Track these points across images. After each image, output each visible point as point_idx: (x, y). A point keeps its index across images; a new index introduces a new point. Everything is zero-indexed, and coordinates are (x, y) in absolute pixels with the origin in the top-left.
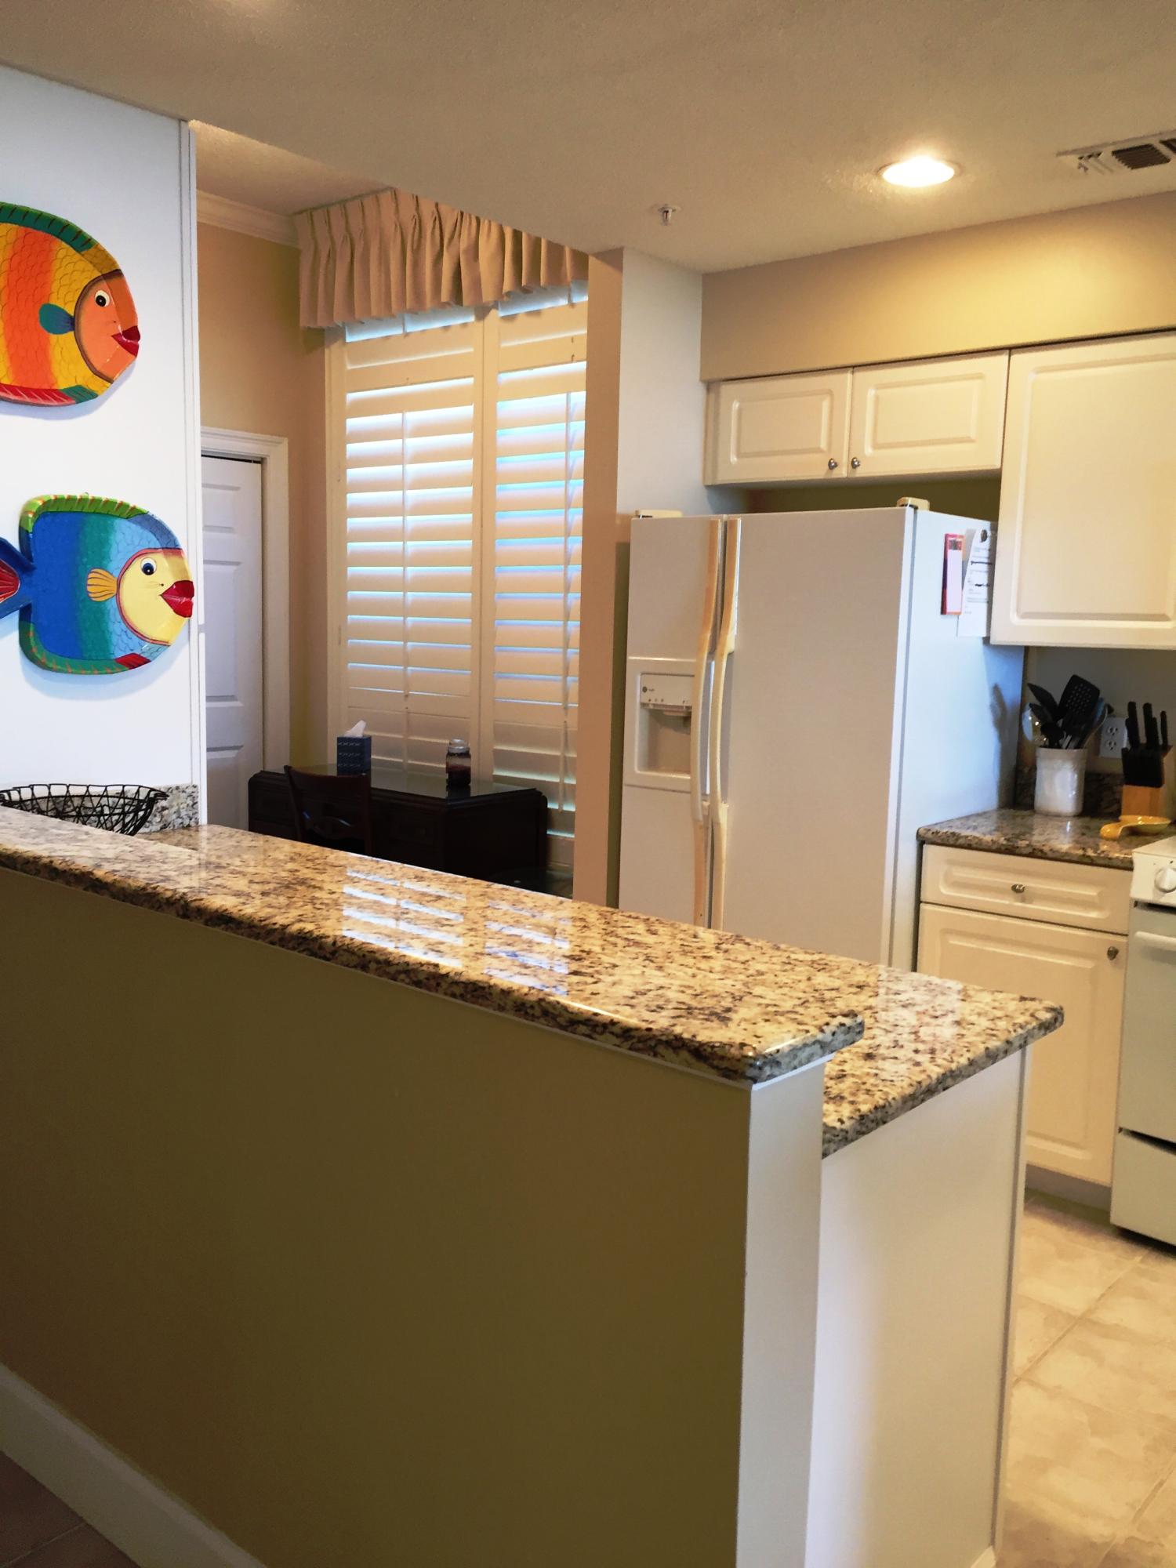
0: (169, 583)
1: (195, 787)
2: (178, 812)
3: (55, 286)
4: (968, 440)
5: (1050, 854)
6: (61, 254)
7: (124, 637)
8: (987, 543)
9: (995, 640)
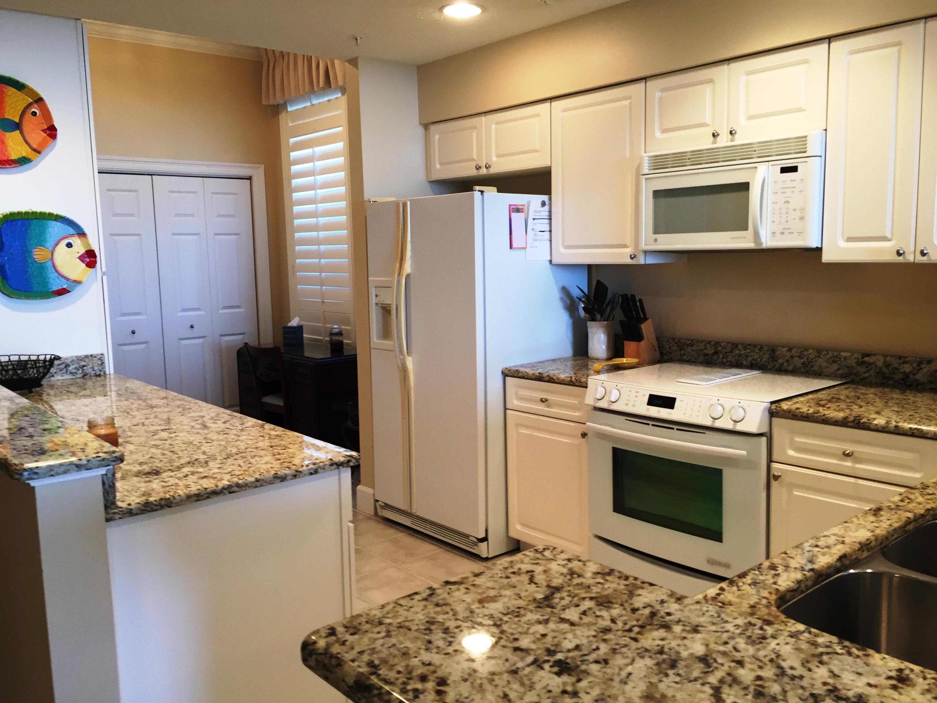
0: (82, 251)
1: (102, 354)
2: (93, 368)
3: (7, 109)
4: (536, 151)
5: (557, 381)
6: (10, 93)
7: (57, 280)
8: (547, 208)
9: (555, 261)
